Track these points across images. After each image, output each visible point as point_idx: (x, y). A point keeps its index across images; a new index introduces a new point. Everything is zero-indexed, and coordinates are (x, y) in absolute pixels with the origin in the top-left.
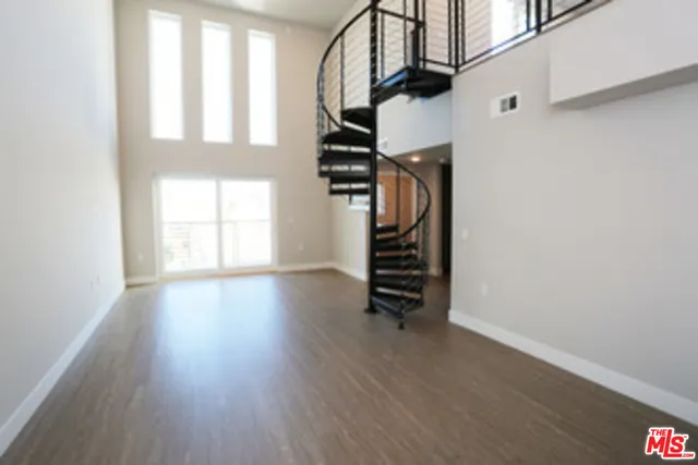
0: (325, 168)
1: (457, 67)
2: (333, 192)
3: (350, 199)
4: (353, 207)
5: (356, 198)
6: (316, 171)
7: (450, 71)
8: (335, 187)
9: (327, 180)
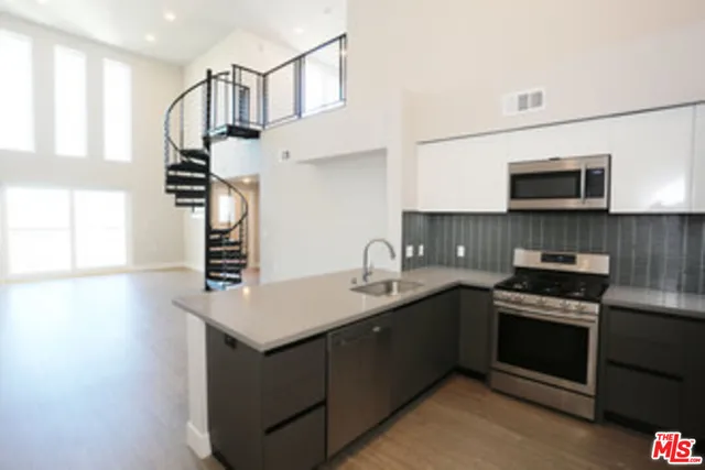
0: (171, 187)
1: (264, 126)
2: (178, 204)
3: (193, 211)
4: (194, 216)
5: (197, 209)
6: (163, 188)
7: (258, 128)
8: (180, 200)
9: (173, 196)
